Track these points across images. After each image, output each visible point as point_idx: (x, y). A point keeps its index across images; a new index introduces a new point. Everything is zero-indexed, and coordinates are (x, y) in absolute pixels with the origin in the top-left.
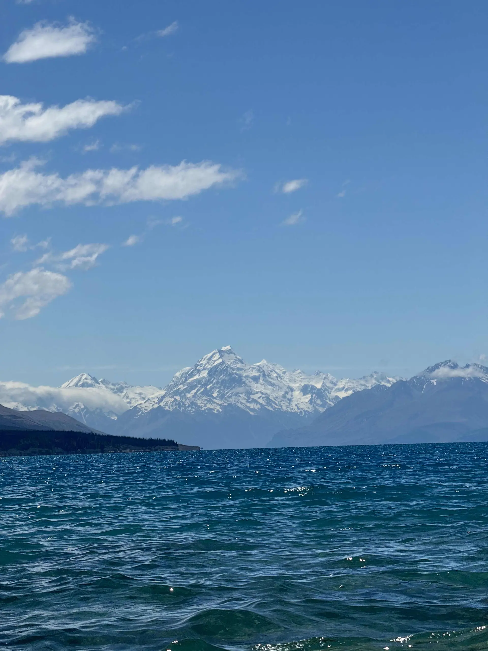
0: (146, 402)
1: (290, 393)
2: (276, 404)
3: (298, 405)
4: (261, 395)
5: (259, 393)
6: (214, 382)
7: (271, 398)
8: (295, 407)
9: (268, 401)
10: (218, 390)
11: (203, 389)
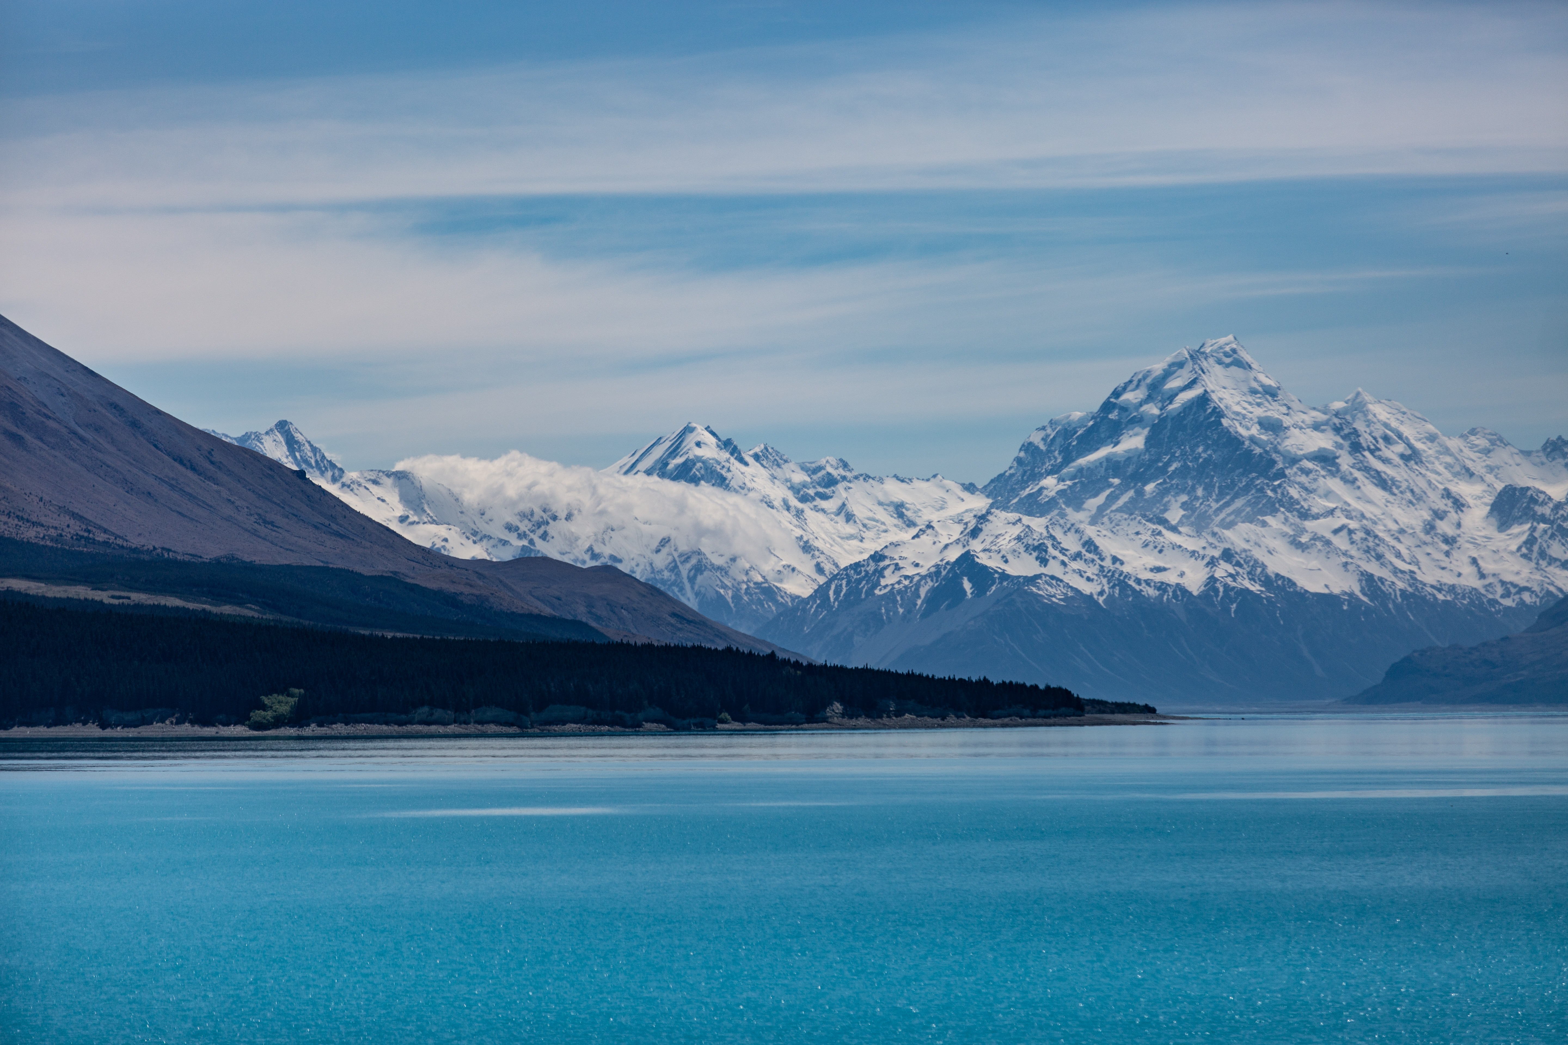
0: (917, 536)
1: (1453, 516)
2: (1399, 555)
3: (1480, 562)
4: (1344, 521)
5: (1338, 513)
6: (1172, 468)
7: (1379, 530)
8: (1468, 570)
9: (1371, 544)
10: (1184, 498)
11: (1131, 493)
